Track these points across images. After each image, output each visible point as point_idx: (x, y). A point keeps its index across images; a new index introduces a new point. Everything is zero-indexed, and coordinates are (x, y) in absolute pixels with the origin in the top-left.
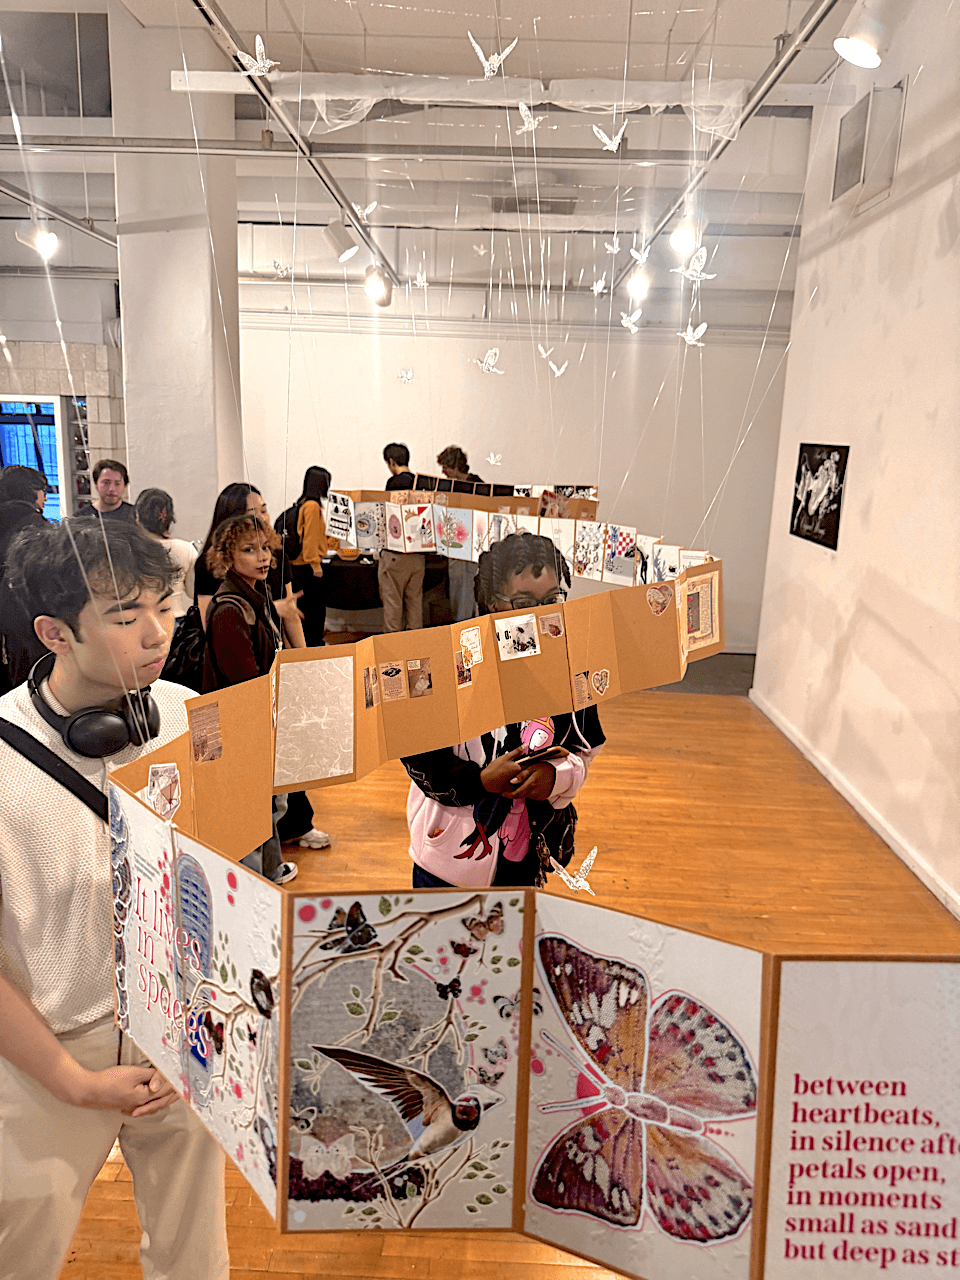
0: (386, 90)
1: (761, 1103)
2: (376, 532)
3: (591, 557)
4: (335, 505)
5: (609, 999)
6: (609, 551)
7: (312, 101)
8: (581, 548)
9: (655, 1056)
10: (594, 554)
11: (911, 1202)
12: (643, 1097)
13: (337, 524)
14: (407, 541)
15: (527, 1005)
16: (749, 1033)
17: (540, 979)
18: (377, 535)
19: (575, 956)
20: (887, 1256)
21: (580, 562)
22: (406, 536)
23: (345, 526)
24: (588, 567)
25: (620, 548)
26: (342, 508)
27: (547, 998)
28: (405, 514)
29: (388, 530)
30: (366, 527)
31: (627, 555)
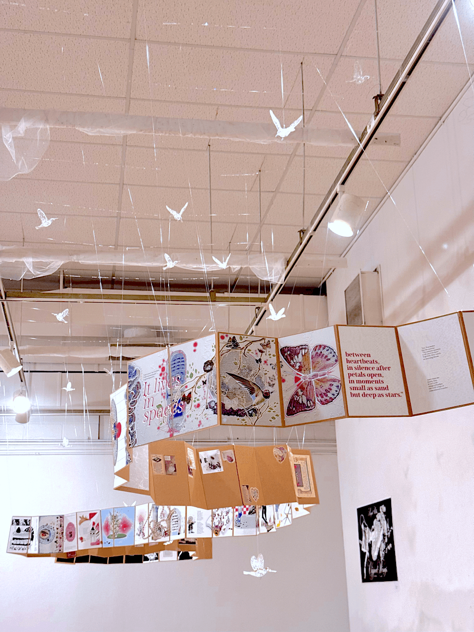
0: (70, 257)
1: (339, 360)
2: (55, 540)
3: (224, 520)
4: (18, 527)
5: (300, 355)
6: (237, 513)
7: (24, 262)
8: (217, 516)
9: (313, 363)
10: (226, 518)
11: (377, 382)
12: (312, 373)
13: (18, 542)
14: (80, 541)
15: (279, 366)
16: (334, 346)
17: (282, 358)
18: (56, 542)
19: (289, 349)
20: (374, 396)
21: (217, 527)
22: (79, 537)
23: (25, 542)
24: (222, 528)
25: (245, 509)
26: (23, 528)
27: (284, 362)
28: (79, 519)
29: (65, 536)
30: (47, 536)
31: (249, 513)
